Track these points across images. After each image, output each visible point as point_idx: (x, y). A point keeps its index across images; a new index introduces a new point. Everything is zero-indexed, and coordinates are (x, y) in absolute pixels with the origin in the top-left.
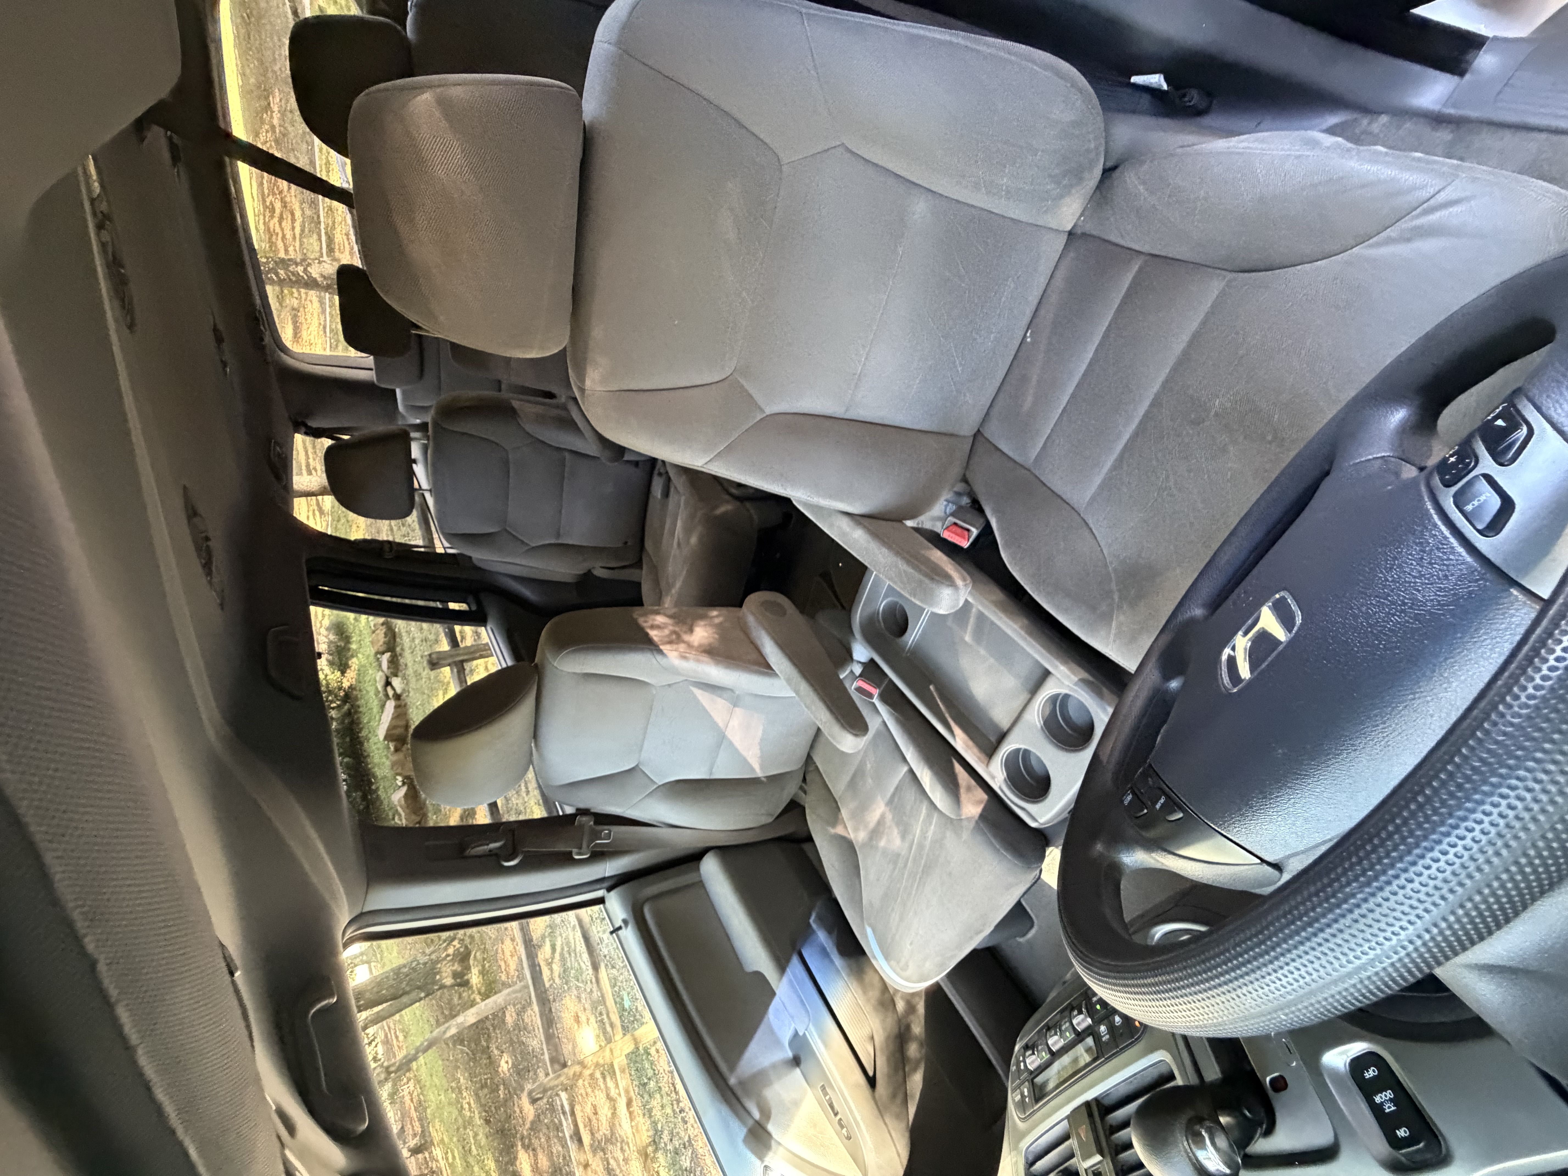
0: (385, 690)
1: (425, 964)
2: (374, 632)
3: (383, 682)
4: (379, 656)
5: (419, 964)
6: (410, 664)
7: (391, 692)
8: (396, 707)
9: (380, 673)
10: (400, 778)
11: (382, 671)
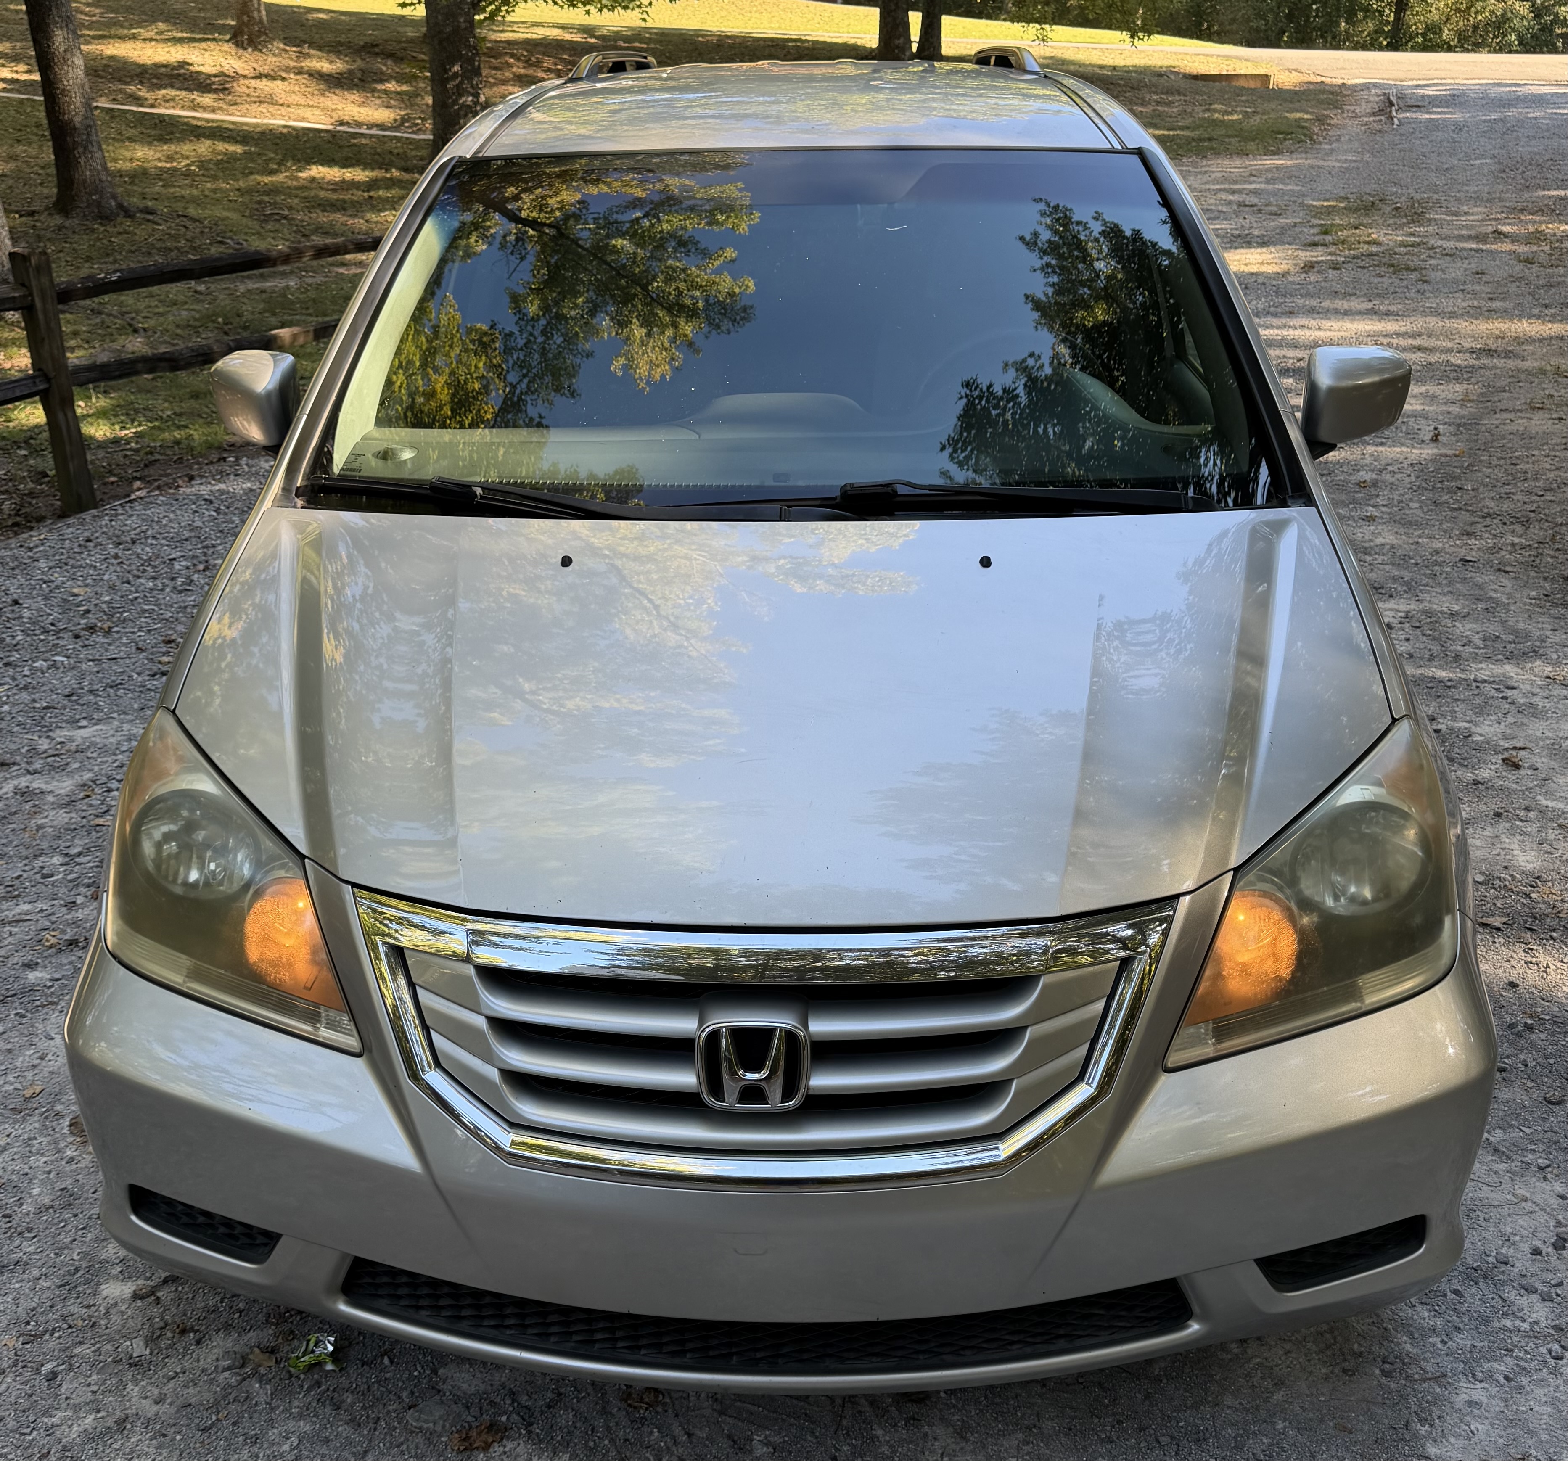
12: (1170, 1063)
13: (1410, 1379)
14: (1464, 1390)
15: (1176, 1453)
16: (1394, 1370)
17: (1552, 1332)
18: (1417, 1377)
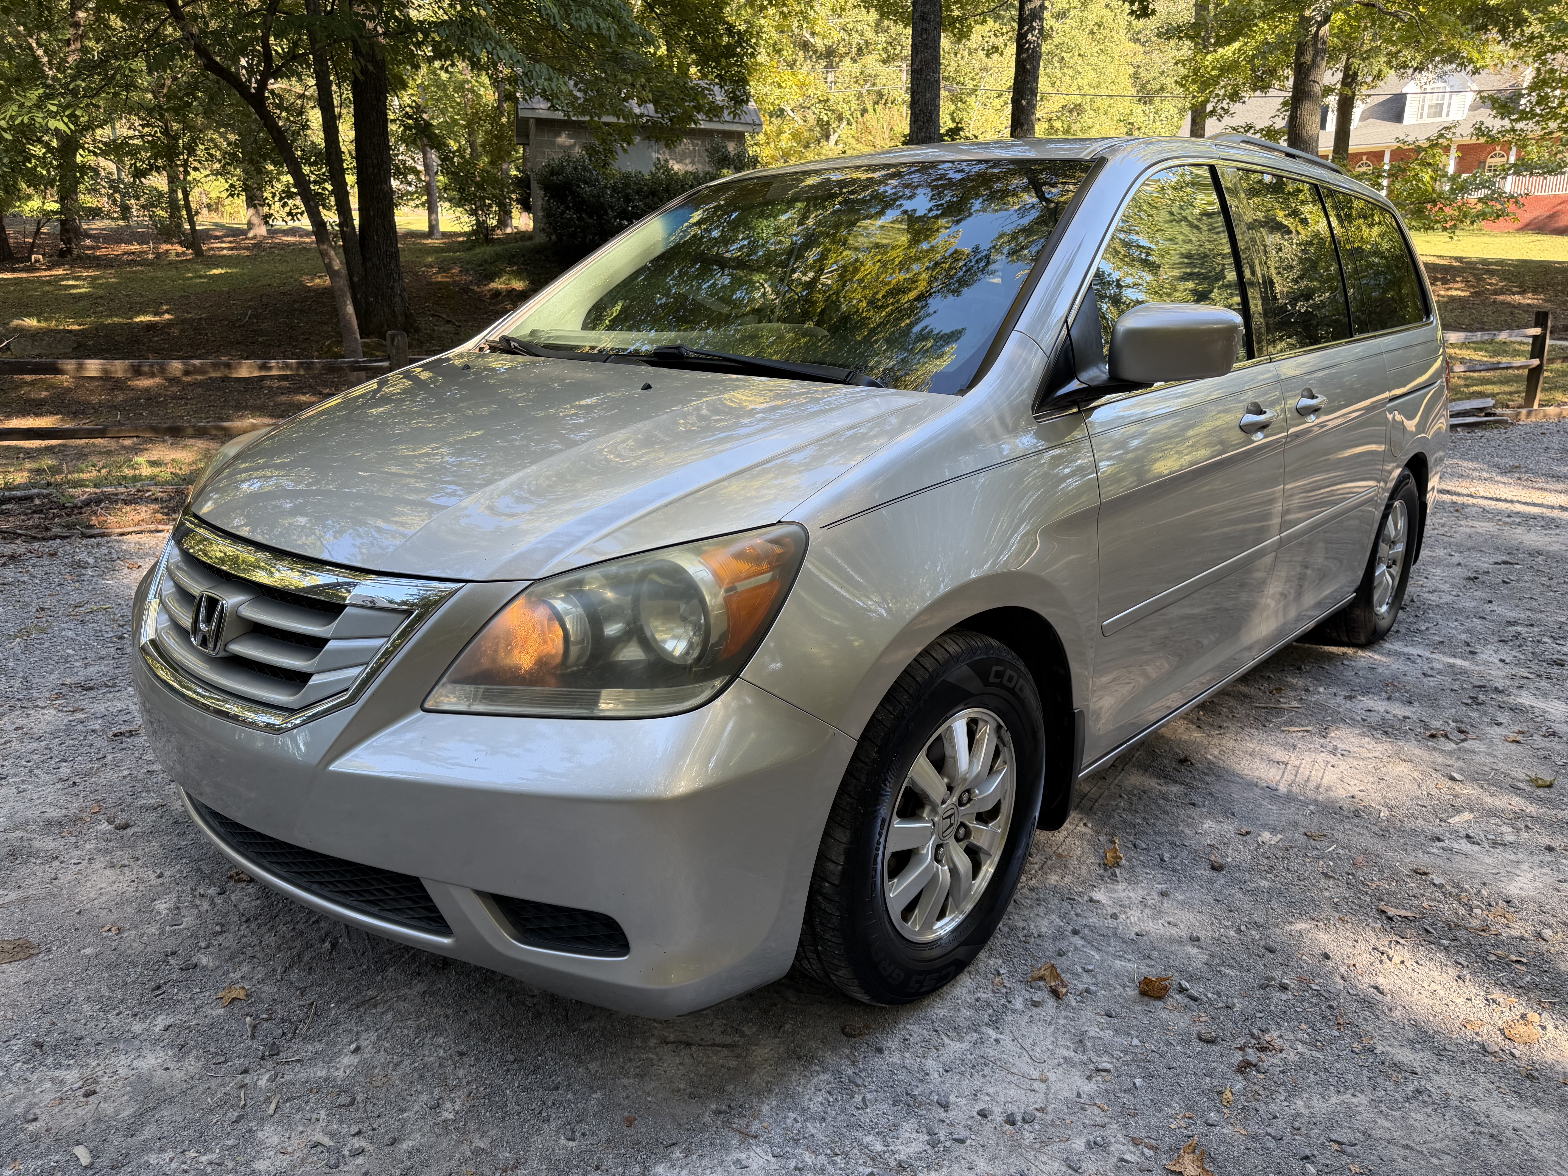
12: (429, 704)
13: (727, 1124)
14: (752, 1154)
15: (508, 1070)
16: (726, 1113)
17: (893, 1163)
18: (734, 1126)
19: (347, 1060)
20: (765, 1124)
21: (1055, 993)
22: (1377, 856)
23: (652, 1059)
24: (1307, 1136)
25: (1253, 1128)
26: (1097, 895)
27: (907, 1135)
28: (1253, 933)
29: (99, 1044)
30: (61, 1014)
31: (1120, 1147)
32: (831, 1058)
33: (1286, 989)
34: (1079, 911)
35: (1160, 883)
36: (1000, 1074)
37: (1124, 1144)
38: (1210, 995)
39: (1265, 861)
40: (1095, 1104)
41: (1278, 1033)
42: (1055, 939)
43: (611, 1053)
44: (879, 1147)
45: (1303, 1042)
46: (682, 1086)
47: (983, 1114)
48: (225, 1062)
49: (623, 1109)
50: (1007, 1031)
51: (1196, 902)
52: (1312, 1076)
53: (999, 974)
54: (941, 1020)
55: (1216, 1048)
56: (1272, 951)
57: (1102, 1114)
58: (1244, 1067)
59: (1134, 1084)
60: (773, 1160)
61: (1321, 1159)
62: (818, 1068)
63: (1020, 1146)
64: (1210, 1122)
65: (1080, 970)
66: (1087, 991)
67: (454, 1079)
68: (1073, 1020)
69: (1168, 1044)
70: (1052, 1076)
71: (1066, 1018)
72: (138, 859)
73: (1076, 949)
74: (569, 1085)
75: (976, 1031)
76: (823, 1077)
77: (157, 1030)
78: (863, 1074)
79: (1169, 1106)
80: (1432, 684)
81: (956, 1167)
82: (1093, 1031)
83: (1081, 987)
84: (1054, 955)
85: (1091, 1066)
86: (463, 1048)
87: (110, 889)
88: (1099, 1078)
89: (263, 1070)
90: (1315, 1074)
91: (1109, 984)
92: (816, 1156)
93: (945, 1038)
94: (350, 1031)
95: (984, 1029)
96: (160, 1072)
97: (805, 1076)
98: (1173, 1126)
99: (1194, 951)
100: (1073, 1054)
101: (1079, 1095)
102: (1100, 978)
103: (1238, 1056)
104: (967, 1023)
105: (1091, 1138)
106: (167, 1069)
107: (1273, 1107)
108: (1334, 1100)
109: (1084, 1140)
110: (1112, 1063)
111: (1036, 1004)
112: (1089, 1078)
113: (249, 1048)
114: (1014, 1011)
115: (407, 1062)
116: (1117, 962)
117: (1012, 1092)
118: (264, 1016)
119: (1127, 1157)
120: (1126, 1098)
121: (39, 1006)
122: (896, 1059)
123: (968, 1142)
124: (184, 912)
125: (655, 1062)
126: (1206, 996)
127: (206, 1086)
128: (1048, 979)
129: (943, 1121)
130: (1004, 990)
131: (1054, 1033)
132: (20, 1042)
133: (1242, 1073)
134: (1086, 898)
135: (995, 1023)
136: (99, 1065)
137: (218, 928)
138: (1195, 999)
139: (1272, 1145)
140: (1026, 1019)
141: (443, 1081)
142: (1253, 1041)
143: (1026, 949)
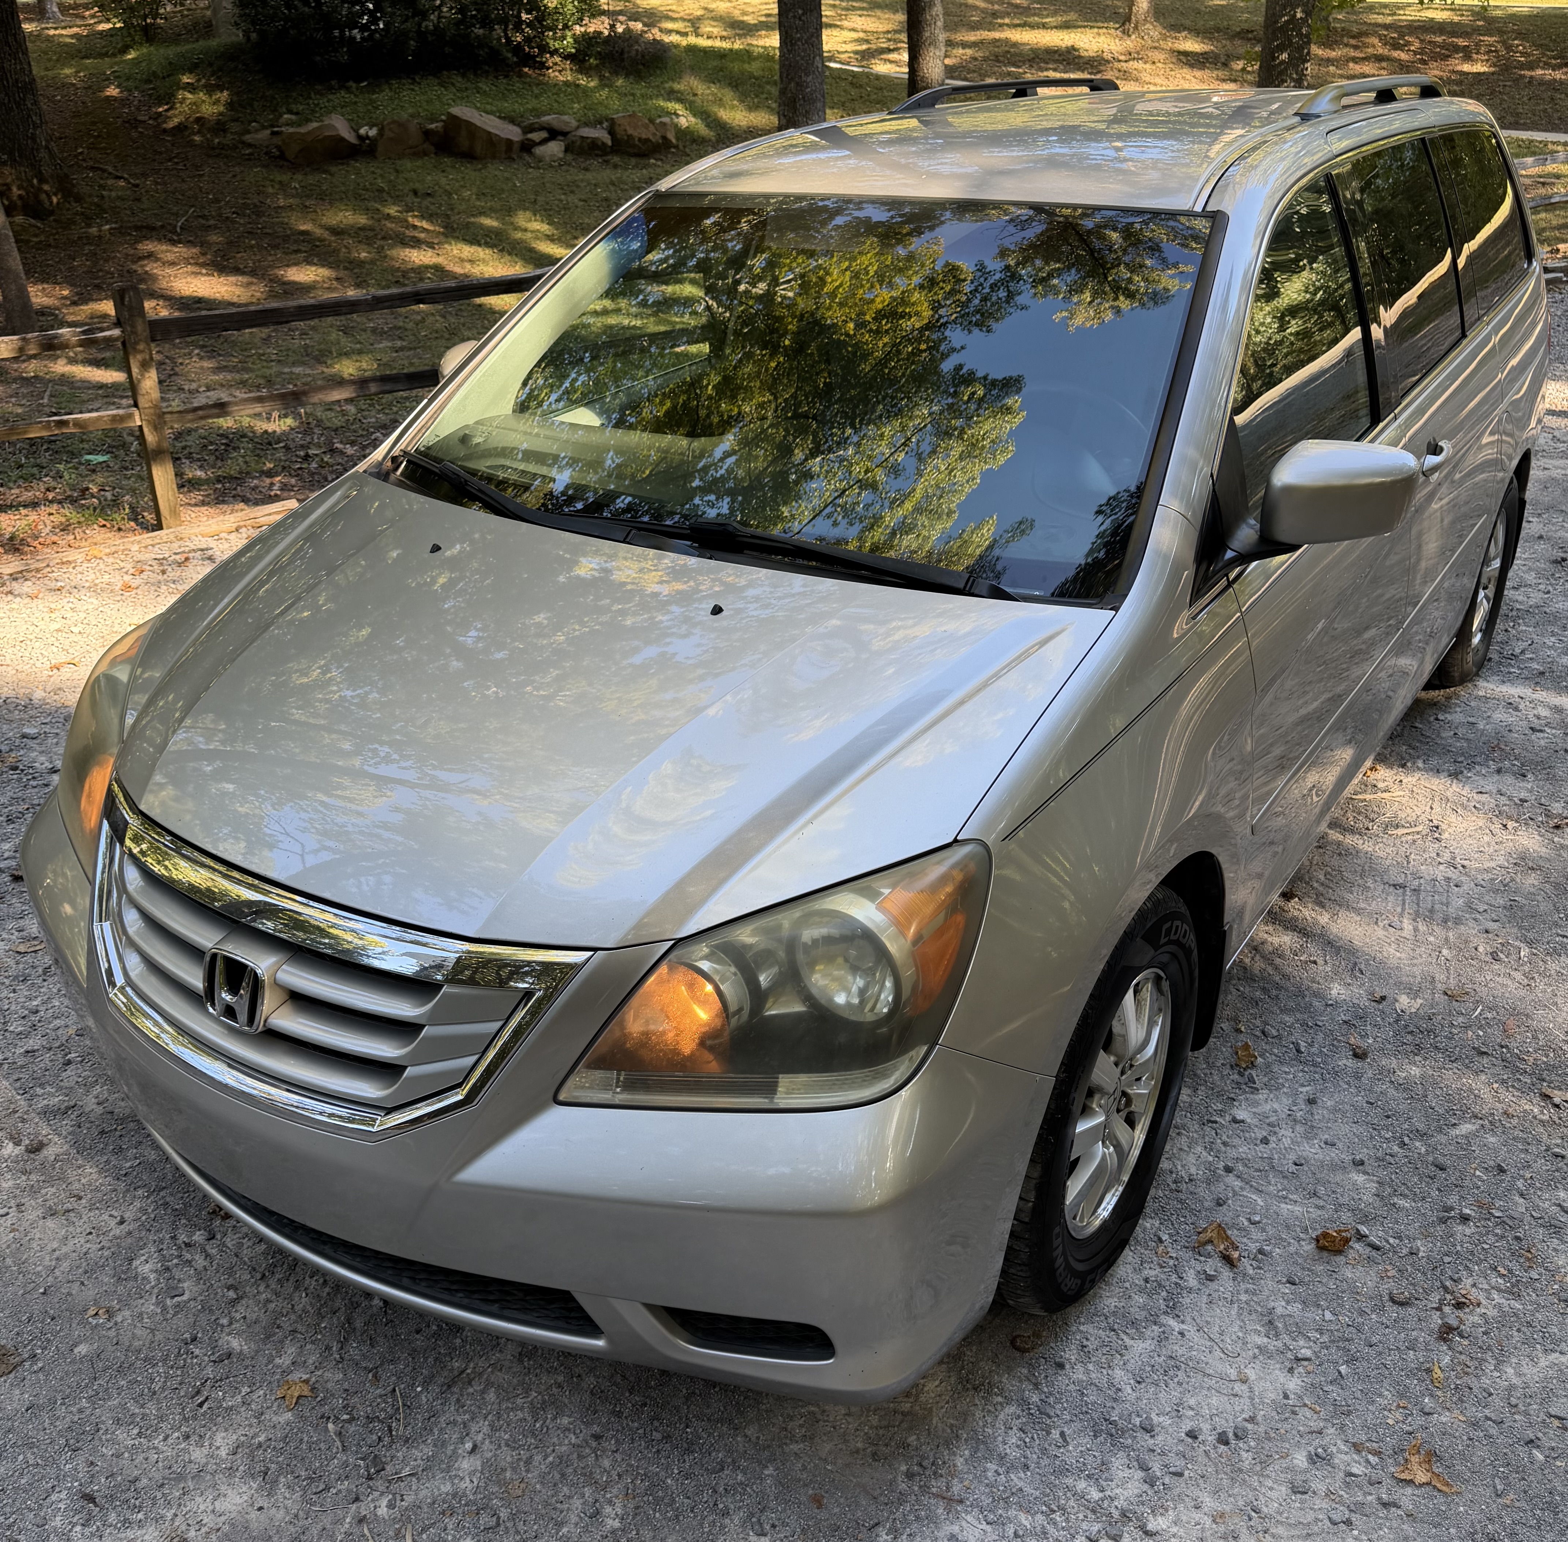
0: (542, 128)
1: (33, 138)
2: (652, 121)
3: (556, 125)
4: (605, 125)
5: (35, 127)
6: (589, 176)
7: (536, 136)
8: (509, 142)
9: (574, 124)
10: (373, 132)
11: (578, 127)
12: (562, 1097)
13: (925, 1489)
14: (964, 1523)
15: (658, 1451)
16: (919, 1474)
17: (1116, 1514)
18: (934, 1490)
19: (466, 1464)
20: (966, 1483)
21: (1227, 1259)
22: (1527, 1016)
23: (814, 1413)
24: (1526, 1414)
25: (1473, 1412)
26: (1241, 1115)
27: (1121, 1474)
28: (1418, 1144)
29: (162, 1485)
30: (95, 1450)
31: (1344, 1458)
32: (1009, 1383)
33: (1468, 1219)
34: (1224, 1138)
35: (1303, 1085)
36: (1196, 1379)
37: (1346, 1453)
38: (1391, 1241)
39: (1409, 1037)
40: (1305, 1405)
41: (1470, 1281)
42: (1209, 1182)
43: (767, 1411)
44: (1095, 1495)
45: (1499, 1290)
46: (860, 1445)
47: (1192, 1435)
48: (327, 1489)
49: (805, 1485)
50: (1188, 1319)
51: (1347, 1107)
52: (1516, 1334)
53: (1161, 1241)
54: (1114, 1313)
55: (1411, 1310)
56: (1442, 1169)
57: (1315, 1416)
58: (1446, 1333)
59: (1340, 1372)
60: (989, 1528)
61: (1546, 1443)
62: (1000, 1399)
63: (1240, 1470)
64: (1427, 1410)
65: (1246, 1223)
66: (1261, 1251)
67: (602, 1473)
68: (1254, 1294)
69: (1362, 1313)
70: (1251, 1374)
71: (1246, 1292)
72: (80, 1198)
73: (1235, 1194)
74: (734, 1462)
75: (1155, 1323)
76: (1011, 1409)
77: (223, 1453)
78: (1051, 1400)
79: (1381, 1395)
80: (1542, 743)
81: (1181, 1507)
82: (1280, 1307)
83: (1253, 1247)
84: (1212, 1204)
85: (1289, 1355)
86: (596, 1429)
87: (64, 1249)
88: (1301, 1369)
89: (376, 1494)
90: (1519, 1330)
91: (1281, 1239)
92: (1033, 1515)
93: (1125, 1337)
94: (455, 1423)
95: (1164, 1319)
96: (254, 1515)
97: (989, 1411)
98: (1391, 1422)
99: (1360, 1178)
100: (1265, 1340)
101: (1286, 1397)
102: (1271, 1231)
103: (1436, 1320)
104: (1144, 1313)
105: (1311, 1449)
106: (260, 1509)
107: (1486, 1381)
108: (1543, 1363)
109: (1305, 1454)
110: (1310, 1348)
111: (1210, 1278)
112: (1291, 1370)
113: (346, 1464)
114: (1190, 1291)
115: (538, 1458)
116: (1283, 1206)
117: (1214, 1401)
118: (346, 1417)
119: (1355, 1470)
120: (1335, 1392)
121: (62, 1441)
122: (1079, 1374)
123: (1186, 1473)
124: (177, 1273)
125: (819, 1417)
126: (1387, 1241)
127: (319, 1527)
128: (1215, 1242)
129: (1154, 1451)
130: (1171, 1262)
131: (1239, 1315)
132: (63, 1495)
133: (1445, 1340)
134: (1228, 1118)
135: (1173, 1308)
136: (176, 1515)
137: (232, 1294)
138: (1377, 1248)
139: (1494, 1431)
140: (1205, 1299)
141: (590, 1478)
142: (1448, 1297)
143: (1181, 1201)
